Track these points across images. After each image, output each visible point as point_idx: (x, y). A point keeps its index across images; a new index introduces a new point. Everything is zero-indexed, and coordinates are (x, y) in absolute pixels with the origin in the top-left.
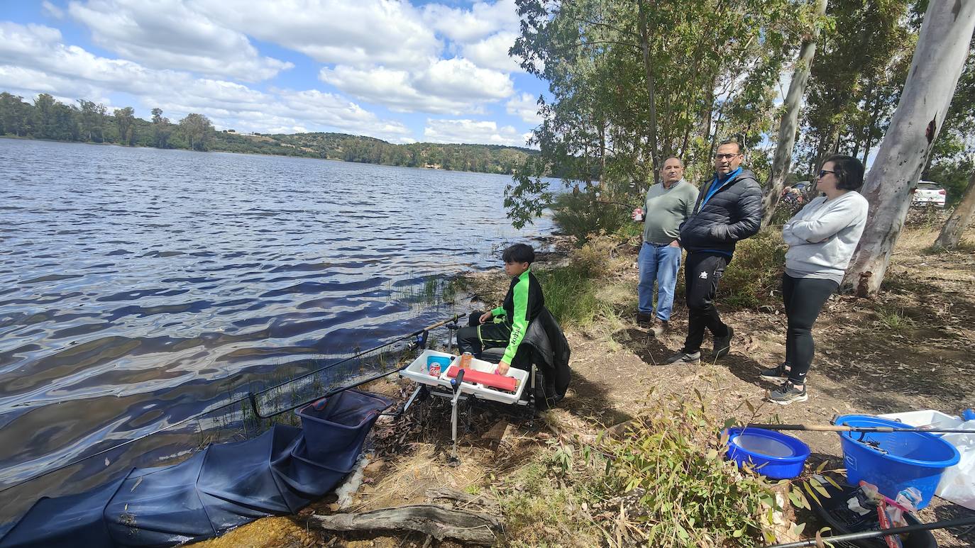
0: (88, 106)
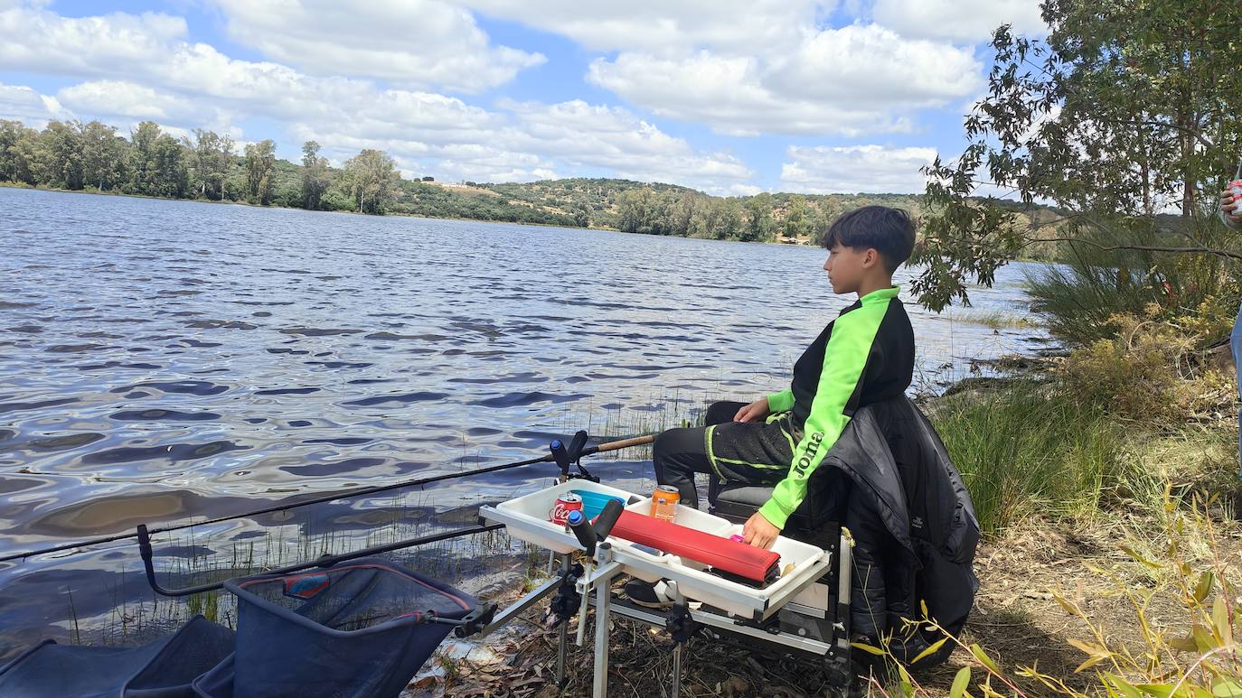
0: (208, 140)
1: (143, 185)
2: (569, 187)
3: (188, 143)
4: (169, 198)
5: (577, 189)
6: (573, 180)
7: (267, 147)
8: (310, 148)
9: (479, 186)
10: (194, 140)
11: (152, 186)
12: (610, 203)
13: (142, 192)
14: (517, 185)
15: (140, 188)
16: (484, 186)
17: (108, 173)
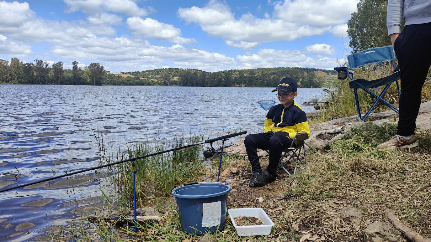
0: (40, 63)
1: (20, 80)
2: (158, 72)
3: (33, 64)
4: (29, 84)
5: (161, 72)
6: (159, 69)
7: (60, 64)
8: (75, 63)
9: (126, 73)
10: (35, 63)
11: (23, 80)
12: (173, 76)
13: (20, 83)
14: (139, 72)
15: (19, 81)
16: (128, 73)
17: (7, 77)
